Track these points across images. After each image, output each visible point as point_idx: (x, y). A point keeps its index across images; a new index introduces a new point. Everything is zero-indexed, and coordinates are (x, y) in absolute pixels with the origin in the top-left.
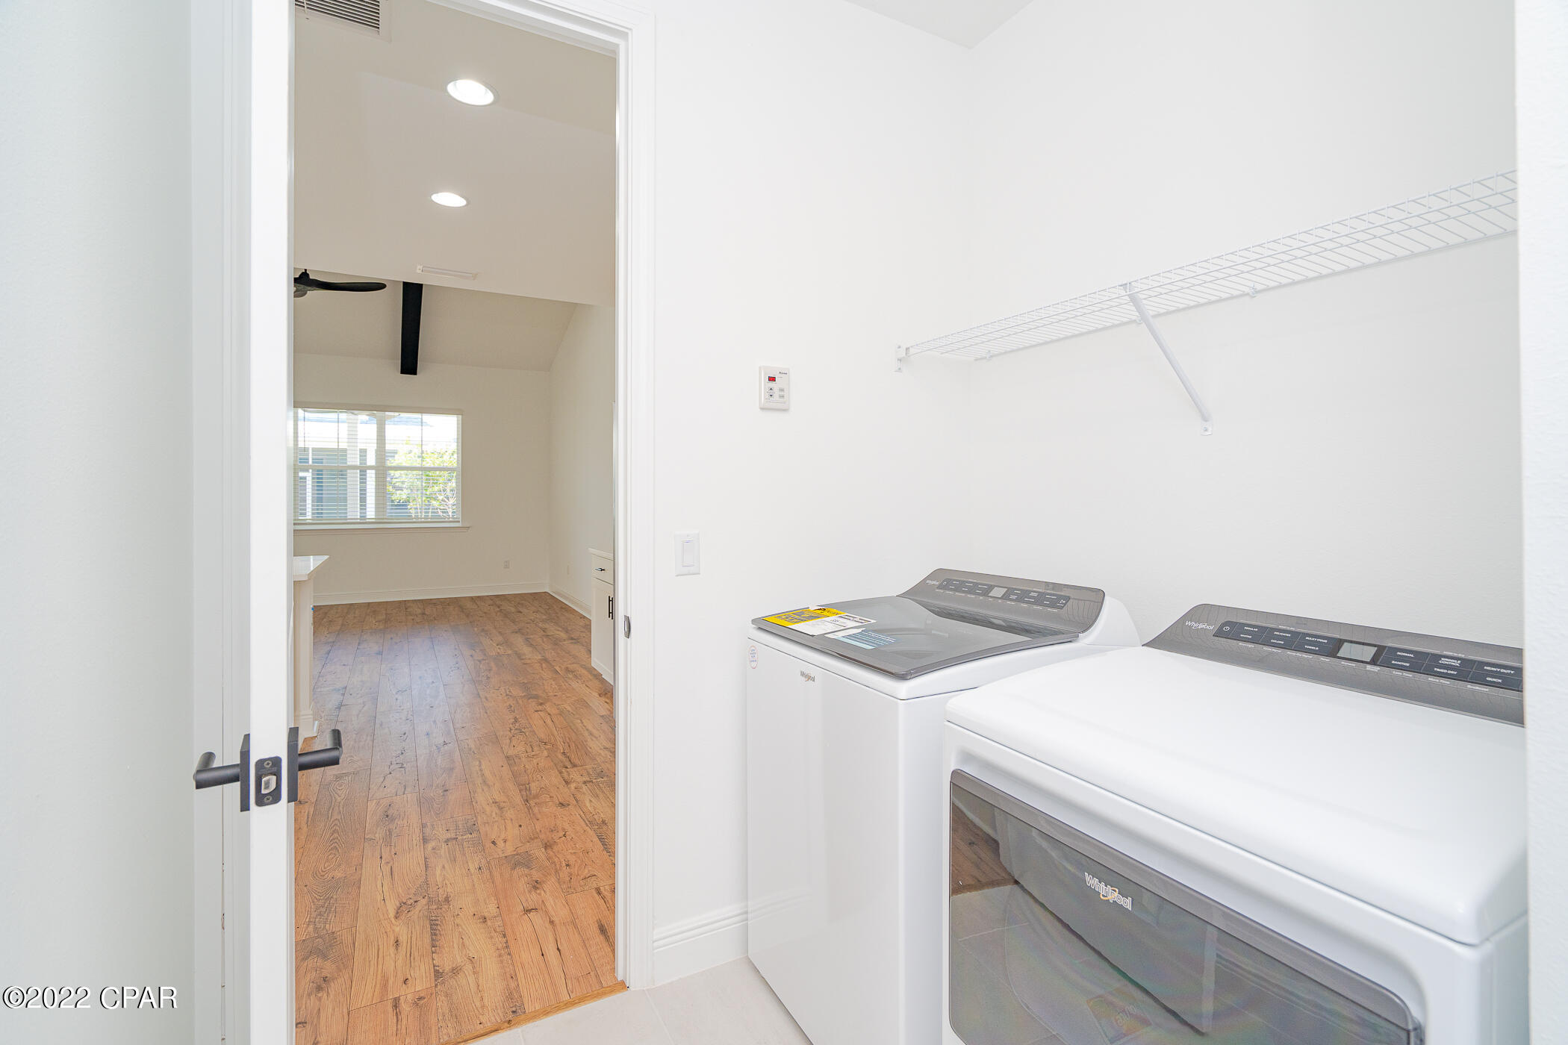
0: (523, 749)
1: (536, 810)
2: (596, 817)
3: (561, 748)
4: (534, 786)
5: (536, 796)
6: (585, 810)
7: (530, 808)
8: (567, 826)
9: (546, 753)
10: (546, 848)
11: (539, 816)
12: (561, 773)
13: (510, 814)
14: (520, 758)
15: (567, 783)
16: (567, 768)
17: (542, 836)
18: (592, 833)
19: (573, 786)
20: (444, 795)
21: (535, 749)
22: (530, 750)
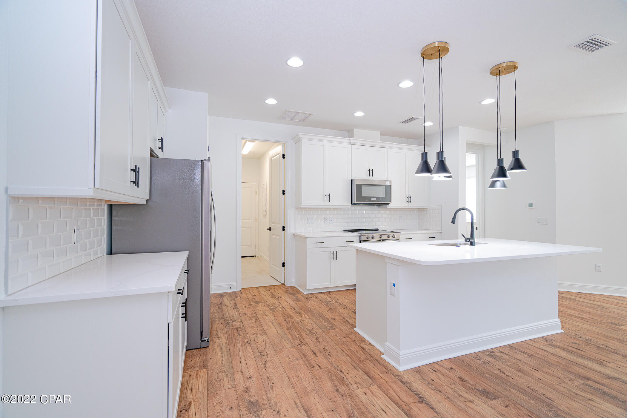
0: (259, 339)
1: (253, 313)
2: (236, 310)
3: (240, 339)
4: (254, 320)
5: (253, 317)
6: (238, 312)
7: (255, 313)
8: (245, 309)
9: (248, 336)
10: (251, 304)
11: (252, 311)
12: (243, 325)
13: (261, 312)
14: (260, 333)
15: (242, 321)
16: (240, 328)
17: (252, 307)
18: (238, 307)
19: (240, 320)
20: (285, 319)
21: (253, 339)
22: (256, 338)
